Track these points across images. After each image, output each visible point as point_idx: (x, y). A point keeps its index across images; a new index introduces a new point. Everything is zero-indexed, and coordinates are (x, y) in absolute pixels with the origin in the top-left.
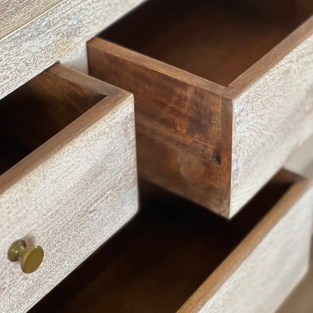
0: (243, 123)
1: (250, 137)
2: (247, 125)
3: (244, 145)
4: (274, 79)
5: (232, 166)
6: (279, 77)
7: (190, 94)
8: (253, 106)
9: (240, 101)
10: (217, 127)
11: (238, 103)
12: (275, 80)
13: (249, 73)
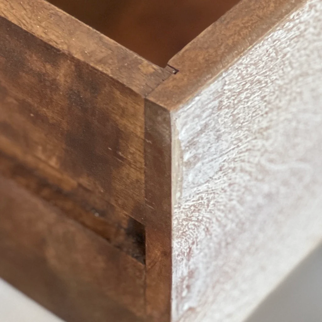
0: (207, 160)
1: (228, 189)
2: (218, 163)
3: (210, 212)
4: (301, 35)
5: (174, 269)
6: (315, 28)
7: (65, 76)
8: (235, 113)
9: (196, 109)
10: (133, 170)
11: (188, 116)
12: (303, 36)
13: (228, 26)
